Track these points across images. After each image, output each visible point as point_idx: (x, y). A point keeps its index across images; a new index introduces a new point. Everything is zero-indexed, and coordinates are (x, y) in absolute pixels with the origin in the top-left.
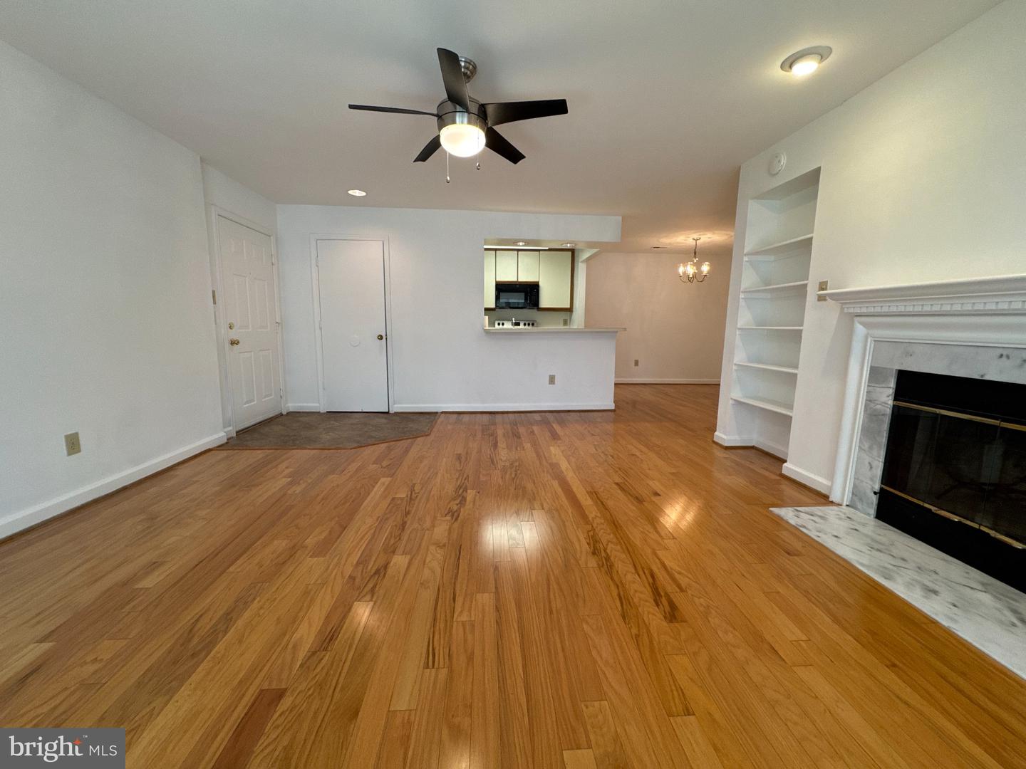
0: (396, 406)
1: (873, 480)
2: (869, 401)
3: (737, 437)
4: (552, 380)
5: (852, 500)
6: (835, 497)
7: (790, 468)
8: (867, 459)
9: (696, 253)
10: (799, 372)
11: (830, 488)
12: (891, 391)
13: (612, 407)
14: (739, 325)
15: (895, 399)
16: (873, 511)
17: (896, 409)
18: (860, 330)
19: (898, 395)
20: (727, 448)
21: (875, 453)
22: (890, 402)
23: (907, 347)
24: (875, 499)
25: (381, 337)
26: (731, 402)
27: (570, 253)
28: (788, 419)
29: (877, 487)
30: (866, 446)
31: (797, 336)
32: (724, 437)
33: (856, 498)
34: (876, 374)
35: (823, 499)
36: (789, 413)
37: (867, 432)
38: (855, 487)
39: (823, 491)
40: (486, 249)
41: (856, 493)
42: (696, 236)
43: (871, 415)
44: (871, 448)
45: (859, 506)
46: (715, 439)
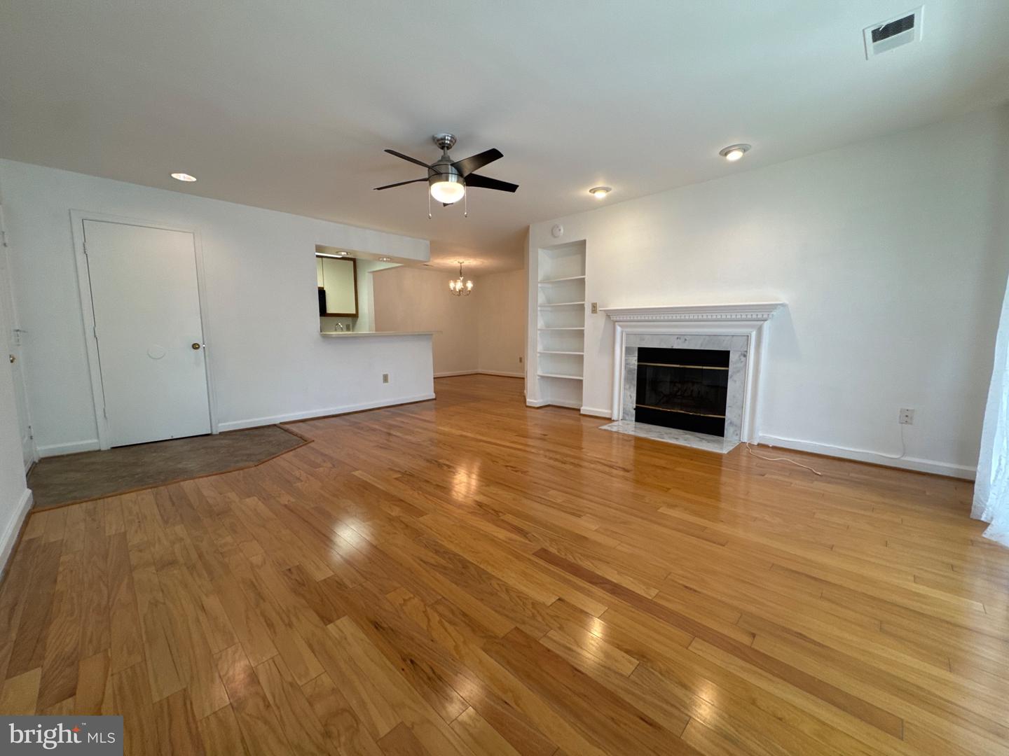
0: (220, 425)
1: (632, 404)
2: (627, 364)
3: (541, 400)
4: (386, 379)
5: (623, 416)
6: (615, 417)
7: (585, 409)
8: (629, 393)
9: (461, 273)
10: (585, 354)
11: (612, 414)
12: (636, 358)
13: (433, 396)
14: (539, 328)
15: (638, 361)
16: (634, 419)
17: (639, 366)
18: (619, 329)
19: (639, 360)
20: (538, 408)
21: (632, 389)
22: (636, 363)
23: (641, 335)
24: (634, 412)
25: (196, 347)
26: (538, 377)
27: (352, 262)
28: (581, 381)
29: (634, 407)
30: (627, 386)
31: (581, 334)
32: (535, 401)
33: (625, 415)
34: (628, 350)
35: (610, 420)
36: (581, 378)
37: (627, 380)
38: (624, 409)
39: (608, 416)
40: (317, 256)
41: (625, 412)
42: (461, 261)
43: (629, 371)
44: (630, 388)
45: (627, 418)
46: (528, 404)
